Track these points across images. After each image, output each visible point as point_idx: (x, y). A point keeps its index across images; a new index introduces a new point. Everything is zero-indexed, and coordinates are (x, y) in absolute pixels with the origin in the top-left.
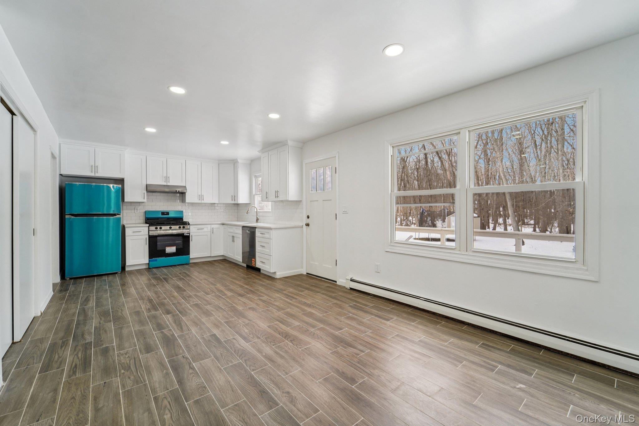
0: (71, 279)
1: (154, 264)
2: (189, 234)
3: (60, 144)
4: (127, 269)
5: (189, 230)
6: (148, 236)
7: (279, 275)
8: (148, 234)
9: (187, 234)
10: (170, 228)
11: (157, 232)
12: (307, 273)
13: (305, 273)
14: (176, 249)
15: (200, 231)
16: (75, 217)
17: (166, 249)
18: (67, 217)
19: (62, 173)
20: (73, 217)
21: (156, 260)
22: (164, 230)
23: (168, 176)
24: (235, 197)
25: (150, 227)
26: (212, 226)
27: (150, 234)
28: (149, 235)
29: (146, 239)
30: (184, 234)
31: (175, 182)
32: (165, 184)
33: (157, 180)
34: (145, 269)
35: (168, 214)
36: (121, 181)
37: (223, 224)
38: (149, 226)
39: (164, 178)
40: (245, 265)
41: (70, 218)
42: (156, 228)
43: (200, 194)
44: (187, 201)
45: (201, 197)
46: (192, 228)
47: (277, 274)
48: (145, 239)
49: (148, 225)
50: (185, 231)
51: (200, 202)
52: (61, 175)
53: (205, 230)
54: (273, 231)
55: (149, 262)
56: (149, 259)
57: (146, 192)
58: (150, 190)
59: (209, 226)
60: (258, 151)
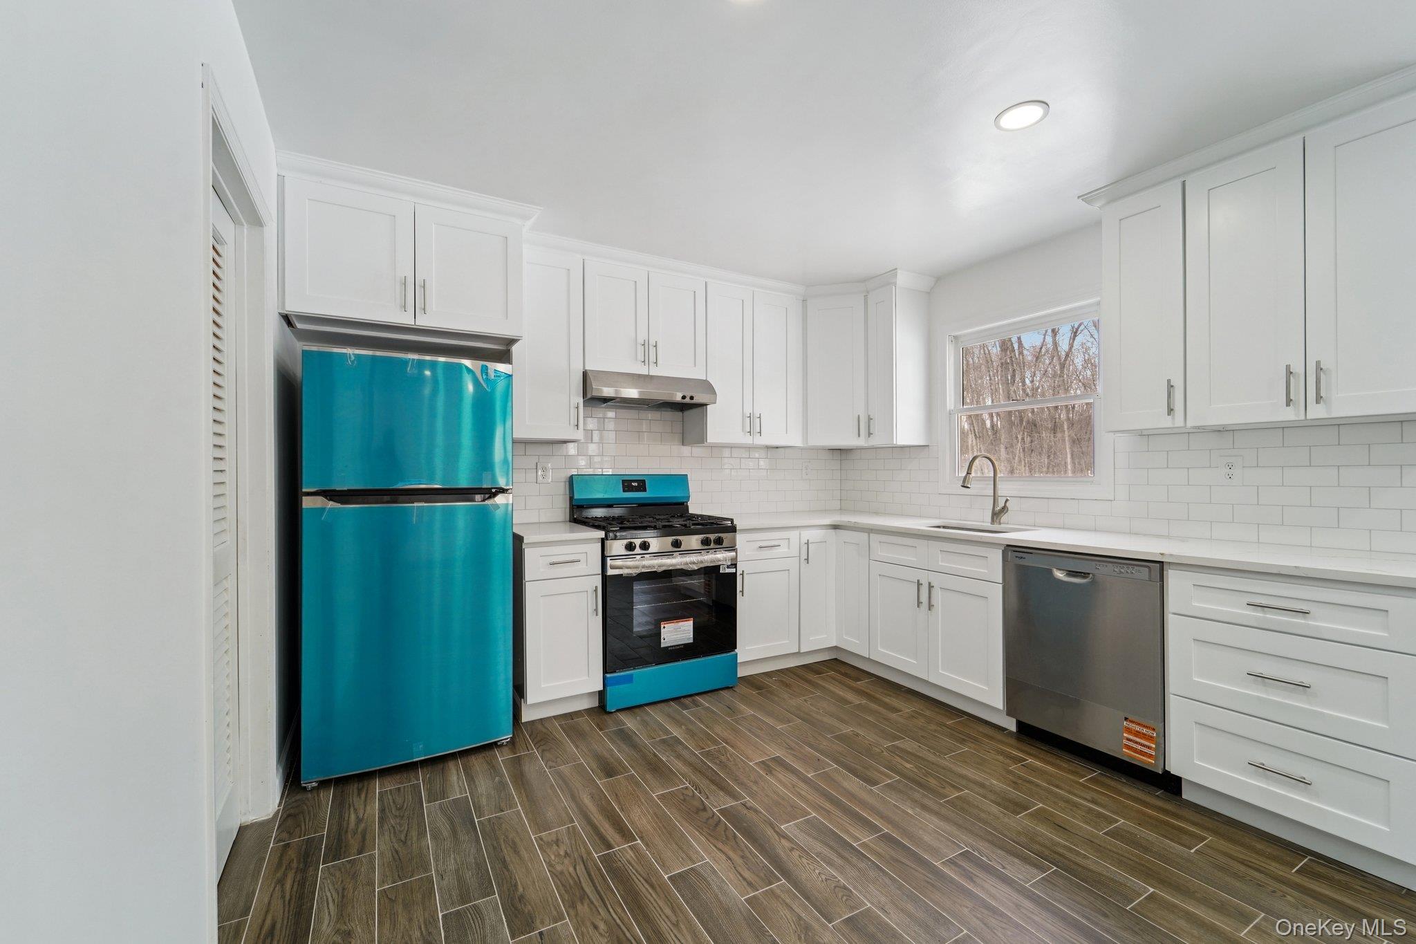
0: (324, 784)
1: (620, 695)
2: (735, 565)
3: (281, 178)
4: (526, 716)
5: (733, 554)
6: (600, 577)
8: (600, 572)
9: (728, 567)
10: (677, 544)
11: (629, 563)
14: (696, 629)
15: (766, 553)
16: (339, 505)
17: (662, 630)
18: (307, 503)
19: (292, 307)
20: (331, 504)
21: (629, 679)
22: (655, 554)
23: (652, 342)
24: (867, 425)
25: (608, 543)
26: (807, 535)
27: (610, 572)
28: (605, 578)
29: (596, 591)
30: (718, 567)
32: (643, 371)
34: (589, 711)
35: (642, 486)
37: (835, 527)
38: (603, 541)
39: (640, 349)
40: (1011, 724)
41: (323, 509)
42: (630, 547)
43: (748, 411)
44: (713, 436)
45: (752, 423)
46: (740, 539)
48: (591, 589)
49: (602, 534)
50: (719, 557)
51: (749, 441)
52: (287, 319)
53: (782, 550)
55: (604, 685)
56: (605, 671)
57: (581, 400)
58: (597, 396)
59: (793, 535)
60: (1079, 197)
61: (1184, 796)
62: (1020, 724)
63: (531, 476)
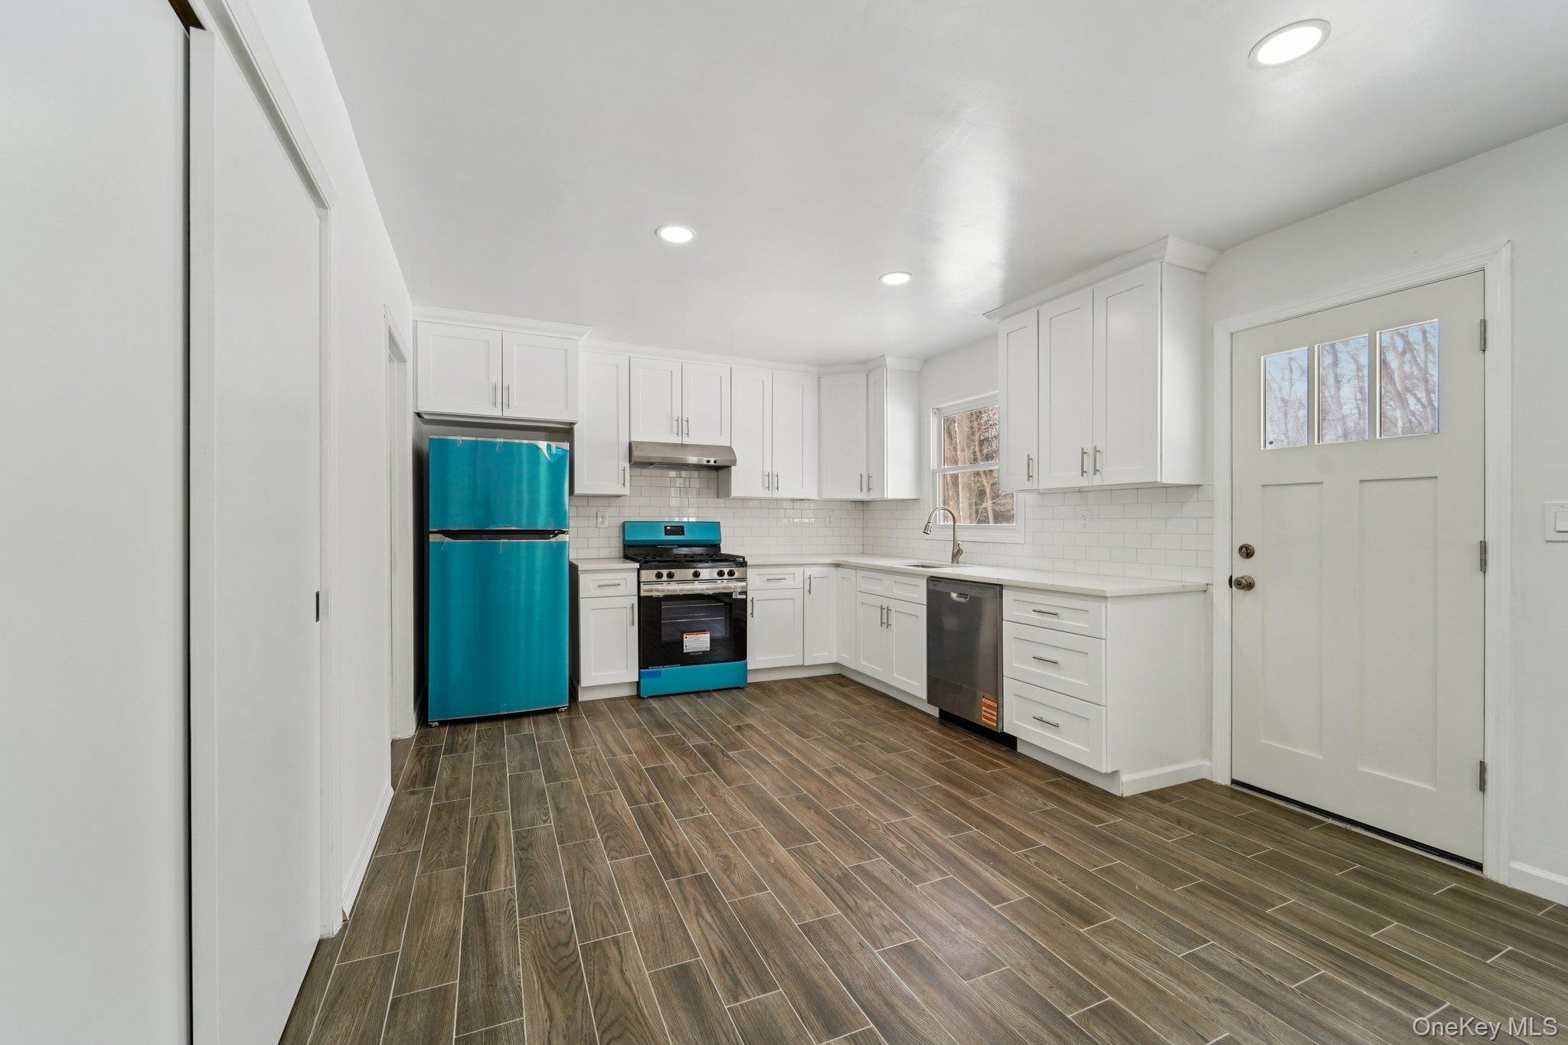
0: (443, 723)
1: (651, 686)
2: (745, 593)
3: (415, 322)
4: (583, 697)
5: (744, 584)
6: (637, 597)
7: (1129, 784)
8: (636, 593)
9: (740, 593)
10: (696, 575)
11: (659, 587)
12: (1234, 782)
13: (1225, 781)
14: (712, 640)
15: (772, 585)
16: (452, 540)
17: (685, 640)
18: (433, 538)
19: (421, 409)
20: (447, 540)
21: (659, 674)
22: (679, 582)
23: (685, 418)
24: (867, 481)
25: (643, 572)
26: (809, 571)
27: (643, 594)
28: (640, 597)
29: (632, 607)
30: (731, 594)
31: (704, 434)
32: (678, 441)
33: (654, 432)
34: (629, 698)
35: (680, 530)
36: (564, 432)
37: (837, 565)
38: (639, 570)
39: (675, 423)
40: (934, 711)
41: (441, 543)
42: (659, 576)
43: (768, 470)
44: (736, 491)
45: (771, 480)
46: (751, 573)
47: (1125, 778)
48: (629, 606)
49: (637, 565)
50: (733, 586)
51: (767, 494)
52: (419, 415)
53: (789, 582)
54: (1109, 604)
55: (639, 679)
56: (641, 667)
57: (627, 465)
58: (640, 460)
59: (798, 571)
60: (983, 314)
61: (1018, 750)
62: (941, 712)
63: (593, 522)
